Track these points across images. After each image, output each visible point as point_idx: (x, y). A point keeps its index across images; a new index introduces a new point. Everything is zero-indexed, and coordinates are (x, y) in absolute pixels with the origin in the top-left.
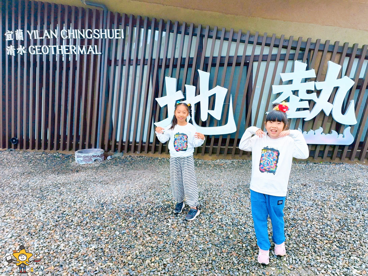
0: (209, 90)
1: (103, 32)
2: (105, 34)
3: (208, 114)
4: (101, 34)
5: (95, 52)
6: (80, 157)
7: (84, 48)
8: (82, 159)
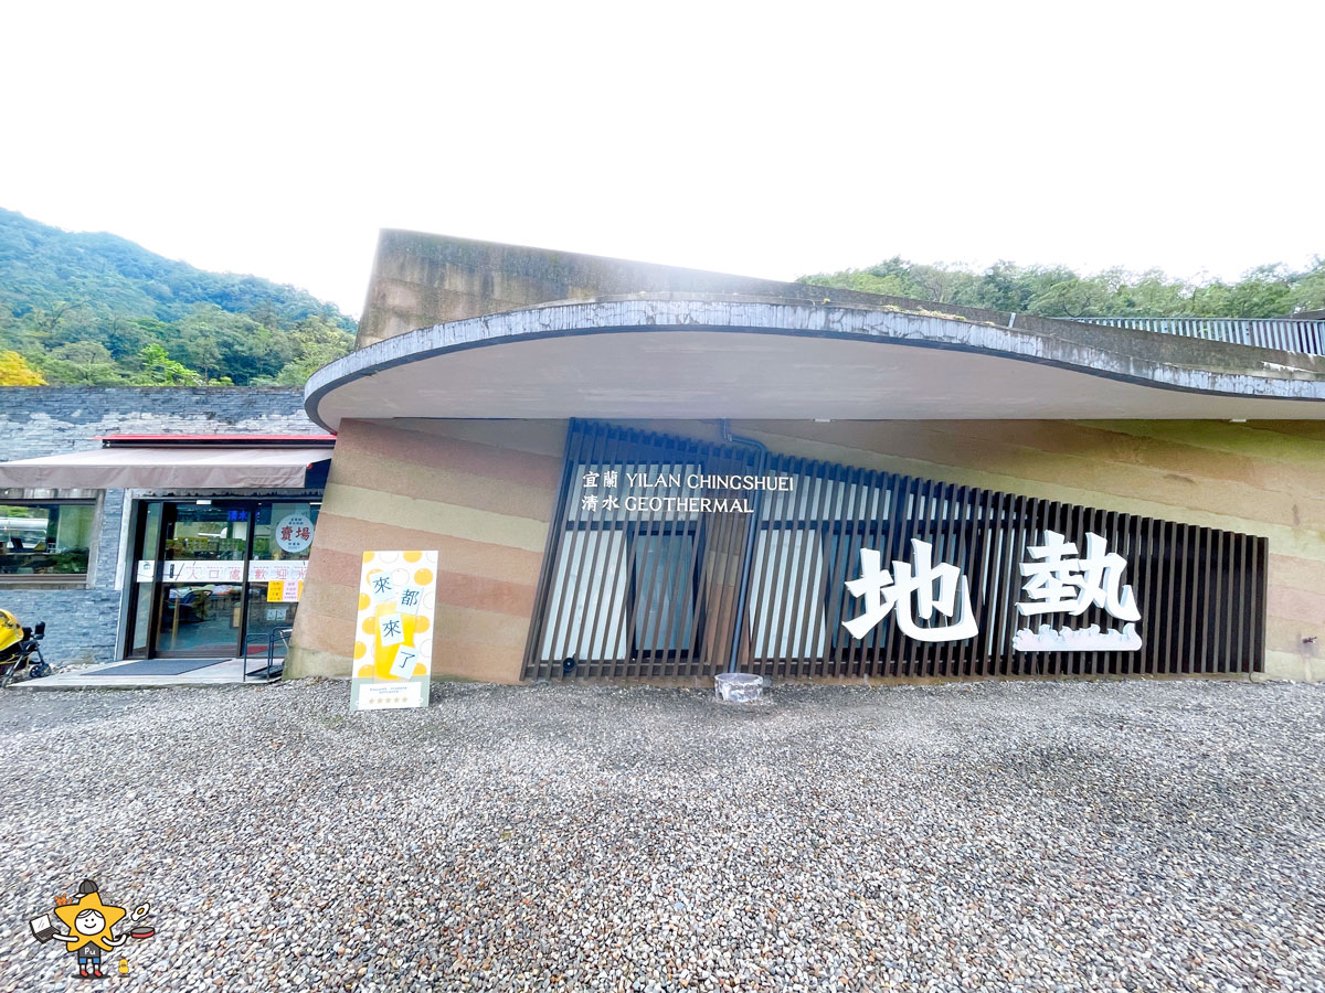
0: (932, 567)
1: (760, 480)
2: (763, 483)
3: (933, 607)
4: (757, 482)
5: (743, 508)
6: (740, 688)
7: (725, 503)
8: (742, 692)
